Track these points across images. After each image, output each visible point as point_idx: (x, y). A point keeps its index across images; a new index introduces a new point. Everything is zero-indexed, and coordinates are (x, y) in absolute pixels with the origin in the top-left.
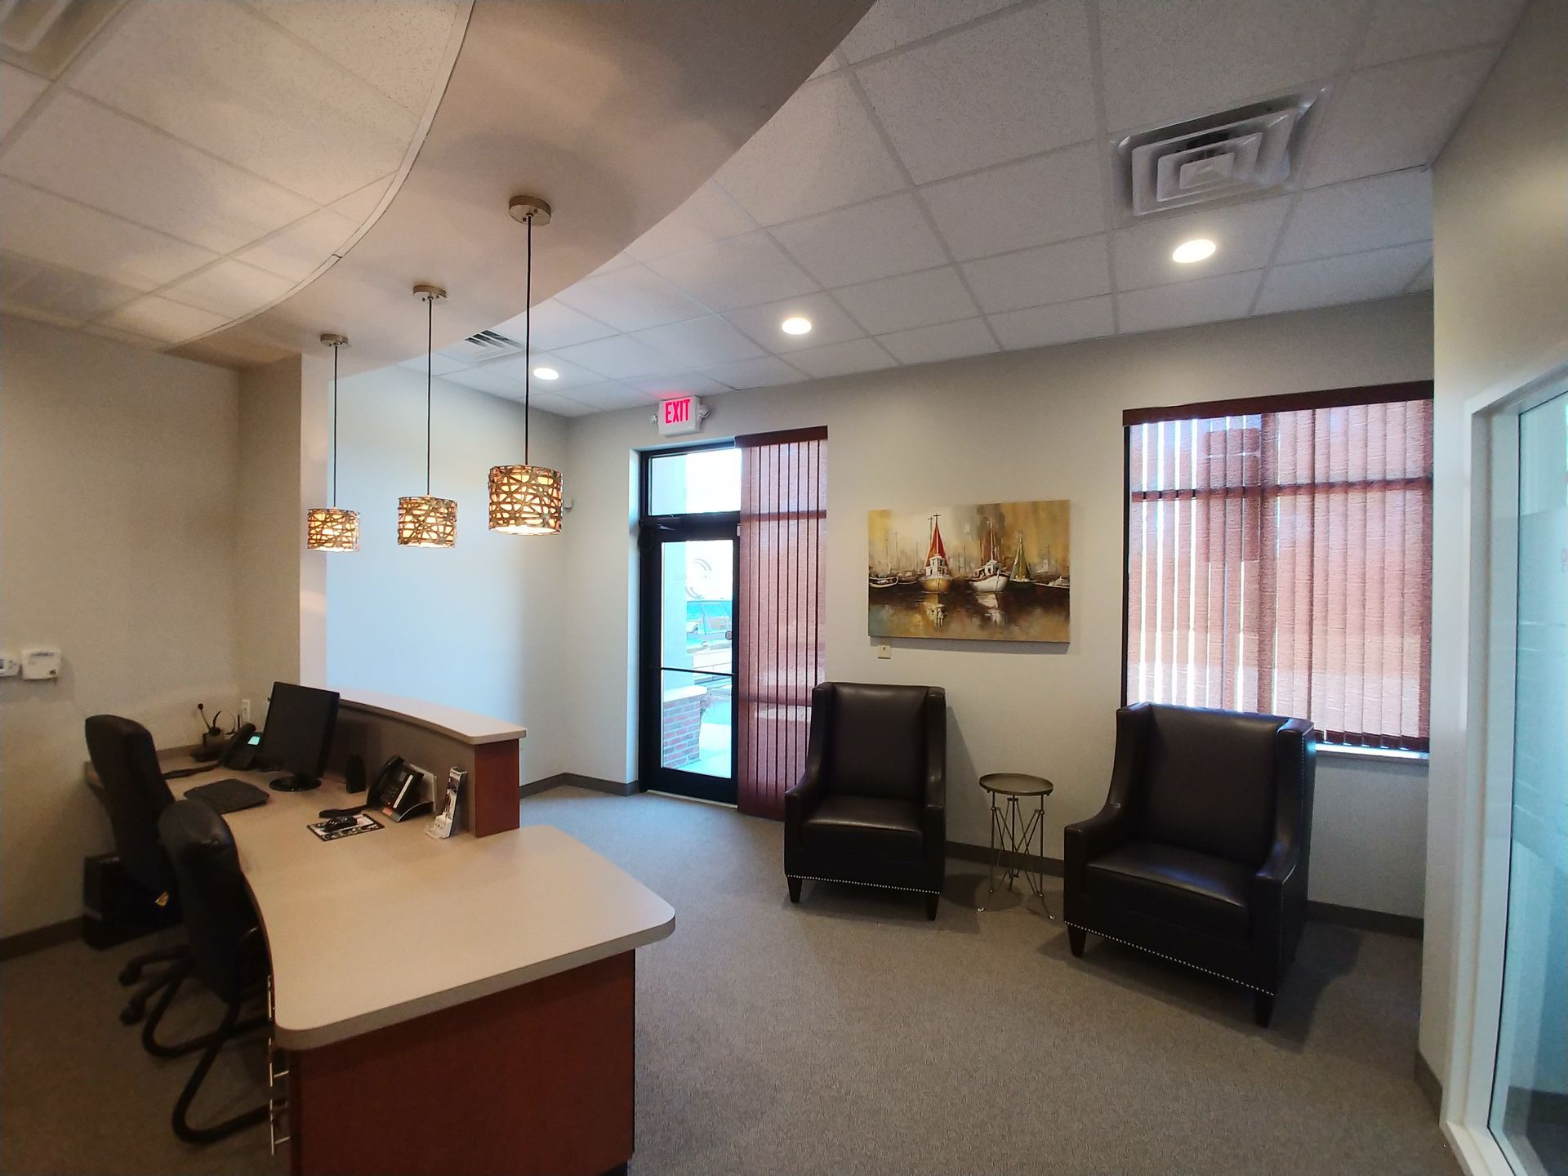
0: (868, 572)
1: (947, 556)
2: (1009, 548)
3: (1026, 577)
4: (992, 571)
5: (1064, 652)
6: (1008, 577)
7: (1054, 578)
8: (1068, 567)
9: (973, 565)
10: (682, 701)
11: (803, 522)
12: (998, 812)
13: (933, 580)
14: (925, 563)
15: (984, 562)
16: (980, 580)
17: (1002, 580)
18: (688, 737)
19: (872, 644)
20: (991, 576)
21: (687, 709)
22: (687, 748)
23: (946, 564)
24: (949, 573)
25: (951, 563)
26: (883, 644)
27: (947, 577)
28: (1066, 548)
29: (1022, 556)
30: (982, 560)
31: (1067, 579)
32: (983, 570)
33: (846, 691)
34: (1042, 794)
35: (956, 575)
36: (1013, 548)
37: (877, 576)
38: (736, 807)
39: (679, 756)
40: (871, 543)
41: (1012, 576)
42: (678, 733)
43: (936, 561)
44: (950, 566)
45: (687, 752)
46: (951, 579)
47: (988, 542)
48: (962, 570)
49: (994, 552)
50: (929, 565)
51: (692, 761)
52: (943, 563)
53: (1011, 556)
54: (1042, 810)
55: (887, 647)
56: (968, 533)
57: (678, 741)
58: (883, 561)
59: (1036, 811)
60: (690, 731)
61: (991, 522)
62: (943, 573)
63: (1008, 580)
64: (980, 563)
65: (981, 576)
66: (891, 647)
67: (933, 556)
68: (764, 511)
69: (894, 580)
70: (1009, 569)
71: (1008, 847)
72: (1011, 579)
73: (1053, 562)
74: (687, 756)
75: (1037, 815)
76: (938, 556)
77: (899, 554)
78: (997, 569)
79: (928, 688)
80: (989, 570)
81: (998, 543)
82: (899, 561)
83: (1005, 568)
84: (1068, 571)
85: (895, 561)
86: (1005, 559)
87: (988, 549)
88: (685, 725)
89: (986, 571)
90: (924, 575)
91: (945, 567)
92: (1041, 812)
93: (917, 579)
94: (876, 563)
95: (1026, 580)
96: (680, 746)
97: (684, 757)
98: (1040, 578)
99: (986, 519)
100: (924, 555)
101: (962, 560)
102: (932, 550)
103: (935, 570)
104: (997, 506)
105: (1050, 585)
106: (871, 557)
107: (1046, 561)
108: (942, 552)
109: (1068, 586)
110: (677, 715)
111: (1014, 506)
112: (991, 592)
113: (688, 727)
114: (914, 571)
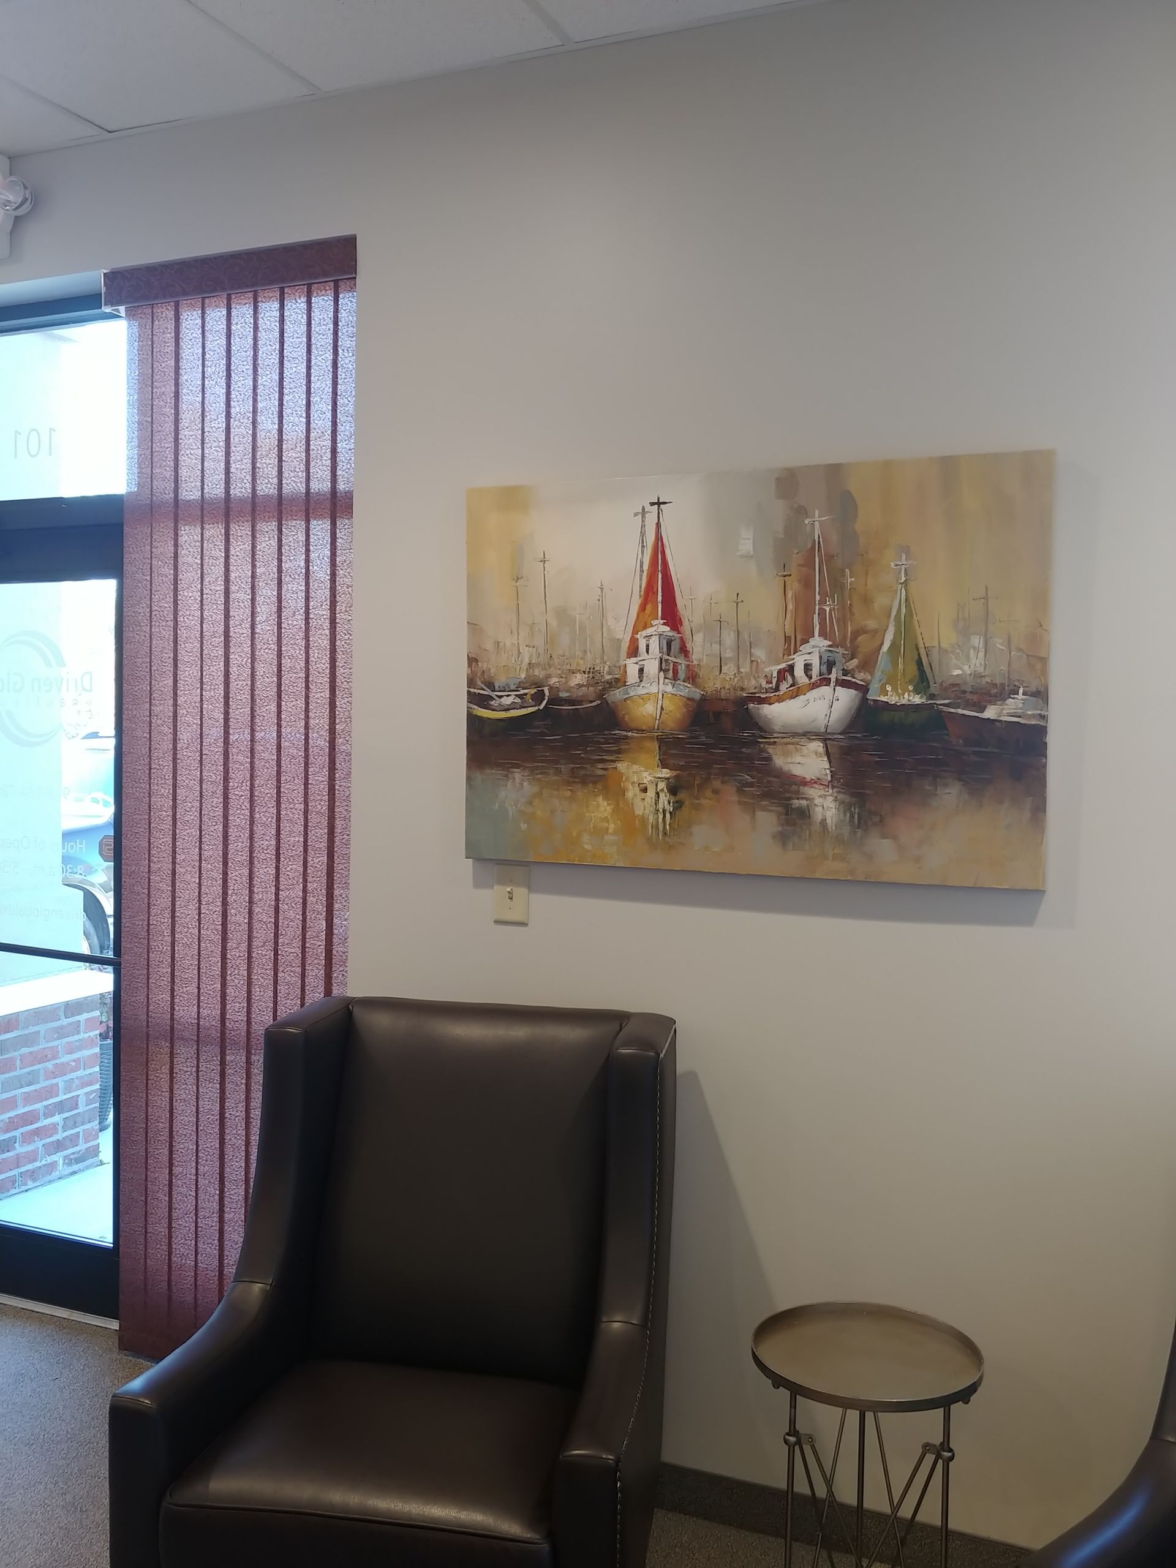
0: (463, 671)
1: (686, 627)
2: (867, 600)
3: (917, 691)
4: (815, 672)
5: (1028, 919)
6: (864, 689)
7: (1001, 693)
8: (1044, 661)
9: (760, 654)
10: (41, 1015)
11: (294, 532)
12: (807, 1449)
13: (645, 698)
14: (625, 645)
15: (792, 645)
16: (780, 700)
17: (846, 698)
18: (60, 1107)
19: (478, 884)
20: (814, 686)
21: (61, 1033)
22: (60, 1136)
23: (684, 651)
24: (692, 678)
25: (699, 648)
26: (511, 881)
27: (686, 690)
28: (1041, 601)
29: (906, 627)
30: (787, 639)
31: (1041, 695)
32: (791, 668)
33: (381, 1022)
34: (945, 1403)
35: (714, 683)
36: (881, 601)
37: (491, 686)
38: (114, 1325)
39: (32, 1157)
40: (474, 588)
41: (874, 687)
42: (28, 1099)
43: (654, 644)
44: (695, 657)
45: (59, 1146)
46: (697, 694)
47: (807, 583)
48: (729, 669)
49: (822, 612)
50: (633, 652)
51: (75, 1167)
52: (675, 646)
53: (871, 624)
54: (945, 1445)
55: (520, 892)
56: (748, 557)
57: (29, 1118)
58: (508, 641)
59: (927, 1448)
60: (68, 1089)
61: (817, 522)
62: (675, 677)
63: (864, 700)
64: (781, 646)
65: (784, 687)
66: (530, 890)
67: (645, 628)
68: (190, 492)
69: (538, 697)
70: (868, 664)
71: (847, 1494)
72: (871, 696)
73: (999, 643)
74: (58, 1157)
75: (930, 1458)
76: (659, 627)
77: (553, 623)
78: (830, 665)
79: (620, 1018)
80: (807, 668)
81: (837, 585)
82: (551, 640)
83: (855, 662)
84: (1044, 672)
85: (539, 641)
86: (856, 634)
87: (805, 606)
88: (53, 1075)
89: (799, 672)
90: (620, 682)
91: (681, 660)
92: (943, 1452)
93: (601, 696)
94: (489, 646)
95: (917, 700)
96: (37, 1132)
97: (50, 1159)
98: (957, 691)
99: (801, 512)
100: (621, 627)
101: (729, 639)
102: (643, 608)
103: (652, 667)
104: (834, 472)
105: (990, 713)
106: (474, 627)
107: (977, 641)
108: (672, 617)
109: (1043, 717)
110: (25, 1050)
111: (887, 468)
112: (809, 735)
113: (60, 1081)
114: (591, 671)
